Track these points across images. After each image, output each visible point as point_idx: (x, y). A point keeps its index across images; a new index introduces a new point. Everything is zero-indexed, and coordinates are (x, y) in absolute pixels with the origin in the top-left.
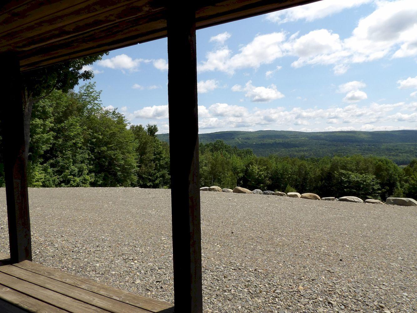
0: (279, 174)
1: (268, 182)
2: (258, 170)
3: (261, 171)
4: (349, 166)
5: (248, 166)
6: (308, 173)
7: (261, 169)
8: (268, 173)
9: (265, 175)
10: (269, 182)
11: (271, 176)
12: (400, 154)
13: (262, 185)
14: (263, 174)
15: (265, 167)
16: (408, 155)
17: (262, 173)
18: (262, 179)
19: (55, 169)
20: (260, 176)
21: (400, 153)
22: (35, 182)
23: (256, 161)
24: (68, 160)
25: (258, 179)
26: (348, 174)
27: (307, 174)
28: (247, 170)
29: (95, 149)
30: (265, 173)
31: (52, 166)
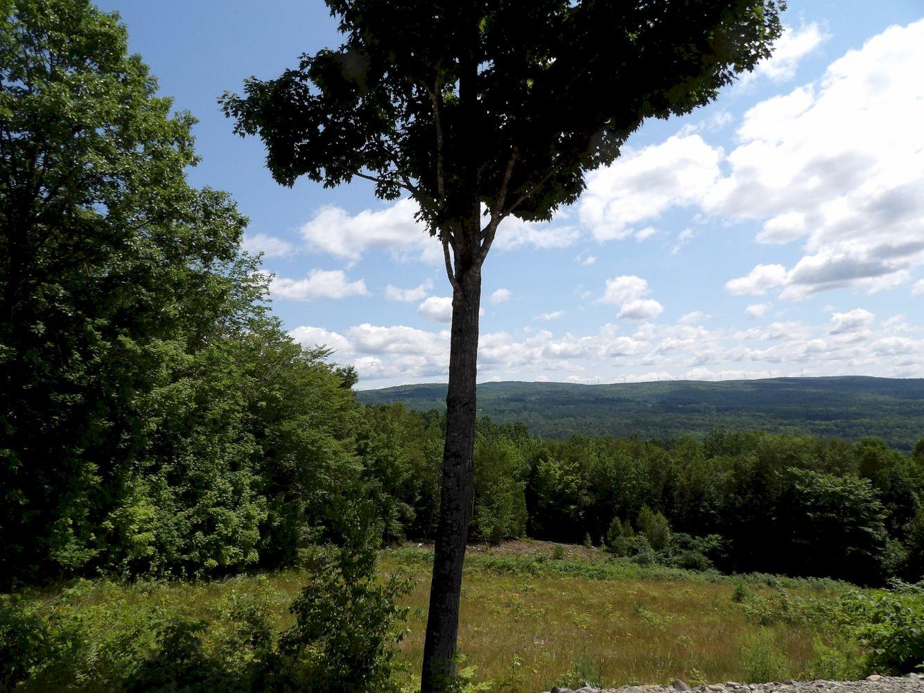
0: (612, 480)
1: (586, 499)
2: (559, 472)
3: (567, 473)
4: (805, 457)
5: (535, 462)
6: (676, 476)
7: (568, 468)
8: (583, 478)
9: (577, 482)
10: (590, 500)
11: (591, 484)
12: (782, 428)
13: (572, 507)
14: (572, 481)
15: (577, 464)
16: (797, 428)
17: (570, 478)
18: (573, 493)
19: (180, 490)
20: (567, 485)
21: (780, 424)
22: (139, 532)
23: (552, 449)
24: (212, 462)
25: (562, 492)
26: (807, 475)
27: (671, 477)
28: (535, 470)
29: (266, 427)
30: (578, 479)
31: (173, 480)
